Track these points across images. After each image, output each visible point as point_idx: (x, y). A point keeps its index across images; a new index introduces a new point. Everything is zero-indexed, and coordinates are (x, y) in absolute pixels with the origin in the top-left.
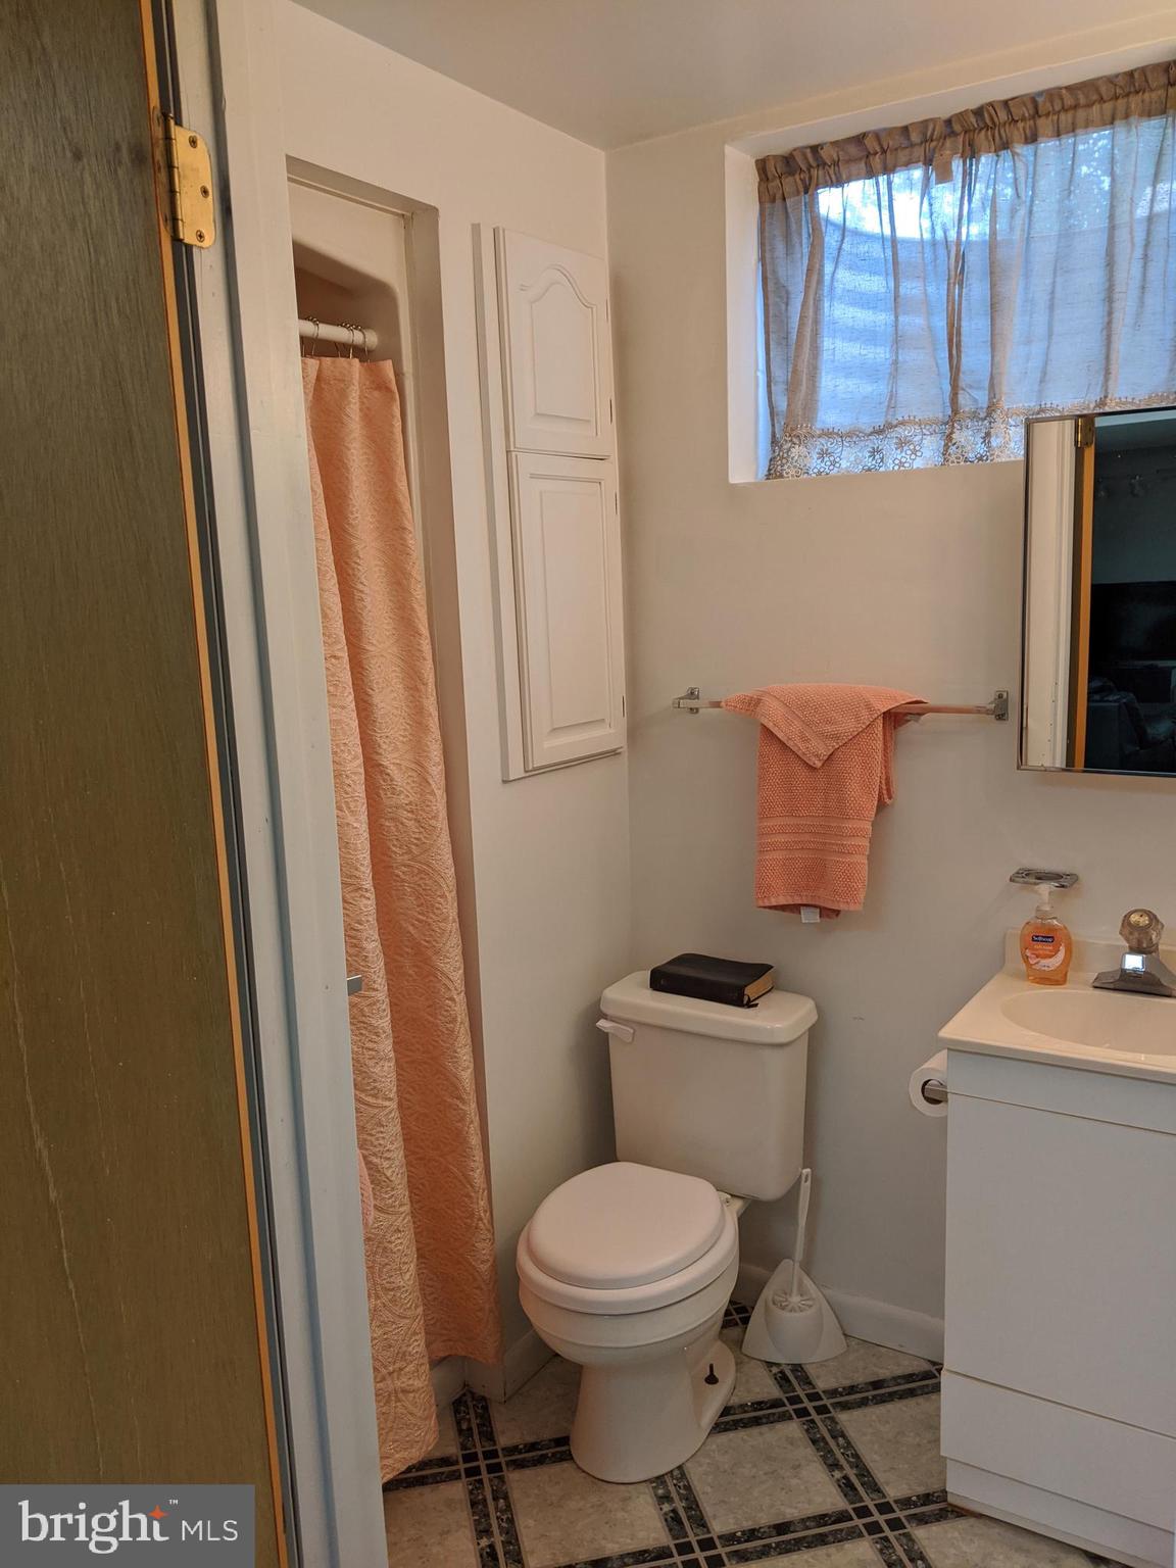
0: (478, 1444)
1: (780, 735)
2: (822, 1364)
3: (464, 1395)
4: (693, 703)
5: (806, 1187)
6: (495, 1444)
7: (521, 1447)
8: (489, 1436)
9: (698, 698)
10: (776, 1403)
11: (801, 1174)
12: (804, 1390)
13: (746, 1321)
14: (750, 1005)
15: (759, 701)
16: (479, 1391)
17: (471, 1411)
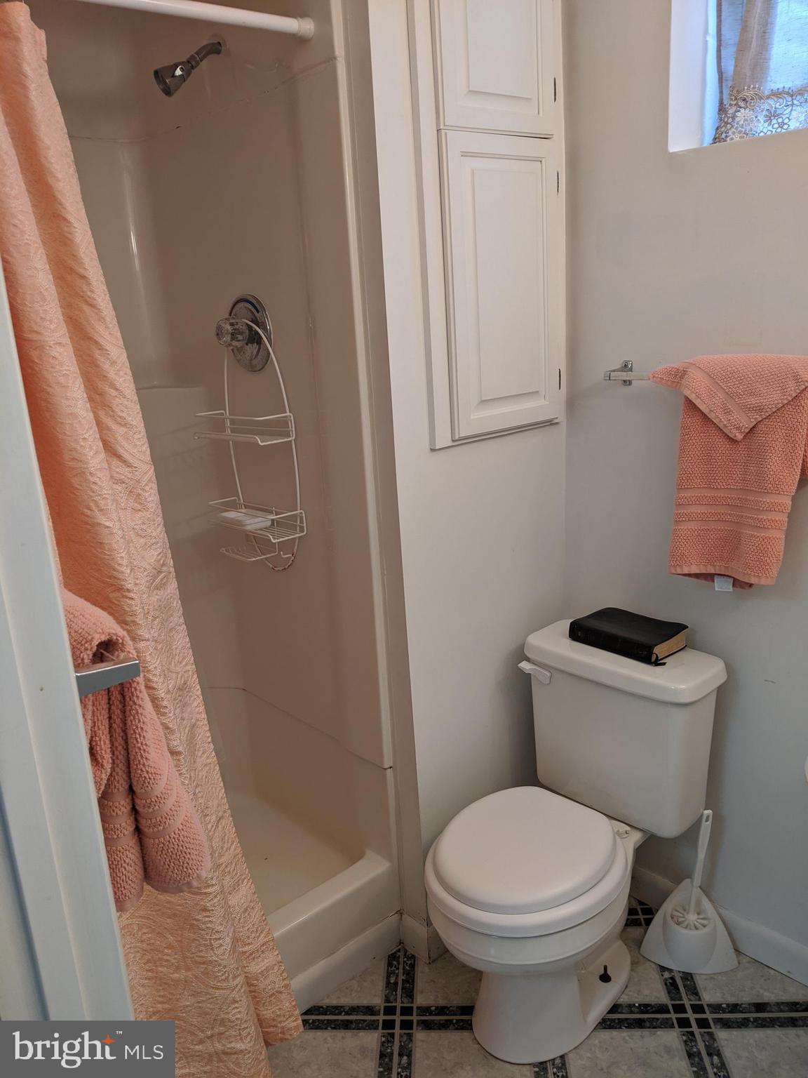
0: (399, 1000)
1: (702, 407)
2: (711, 977)
3: (399, 951)
4: (625, 376)
5: (706, 827)
6: (412, 1002)
7: (433, 1008)
8: (409, 994)
9: (631, 370)
10: (662, 1009)
11: (702, 815)
12: (690, 1000)
13: (648, 922)
14: (657, 663)
15: (685, 372)
16: (410, 951)
17: (401, 967)
